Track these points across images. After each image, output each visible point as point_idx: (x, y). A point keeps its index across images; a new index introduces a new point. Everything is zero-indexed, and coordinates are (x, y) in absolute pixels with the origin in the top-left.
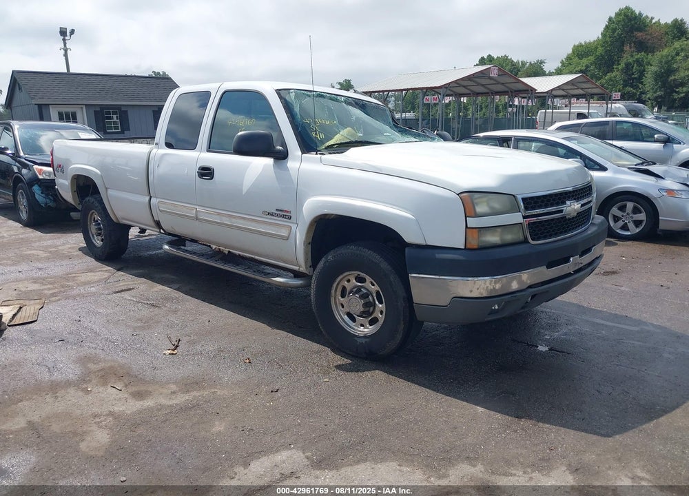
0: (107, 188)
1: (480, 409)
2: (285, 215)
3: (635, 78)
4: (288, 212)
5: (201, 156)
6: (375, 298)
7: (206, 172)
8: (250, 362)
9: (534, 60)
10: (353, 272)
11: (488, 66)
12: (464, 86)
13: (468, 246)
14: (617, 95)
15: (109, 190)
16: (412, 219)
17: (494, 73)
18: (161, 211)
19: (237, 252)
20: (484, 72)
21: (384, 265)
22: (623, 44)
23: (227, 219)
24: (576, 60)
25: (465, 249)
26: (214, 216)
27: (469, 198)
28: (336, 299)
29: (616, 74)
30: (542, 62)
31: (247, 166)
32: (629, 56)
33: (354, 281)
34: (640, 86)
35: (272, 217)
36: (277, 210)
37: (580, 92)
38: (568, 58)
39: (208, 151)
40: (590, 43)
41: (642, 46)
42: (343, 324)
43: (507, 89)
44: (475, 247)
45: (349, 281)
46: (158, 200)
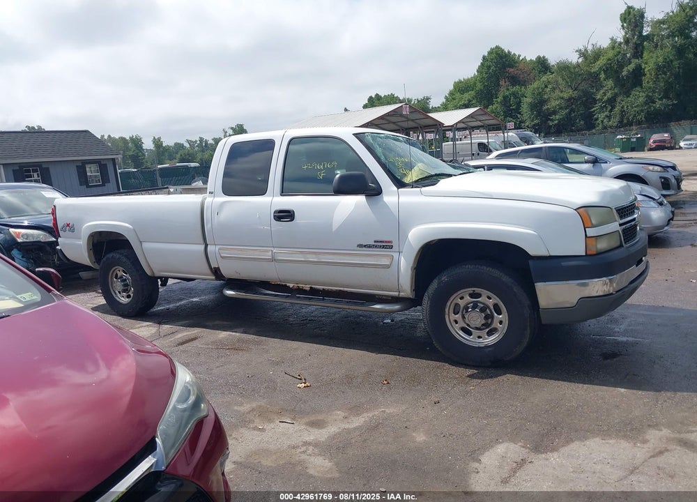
0: (141, 242)
1: (623, 390)
2: (387, 245)
3: (513, 109)
4: (389, 242)
5: (274, 200)
6: (493, 310)
7: (285, 215)
8: (388, 383)
9: (420, 98)
10: (466, 290)
11: (400, 105)
12: (394, 123)
13: (588, 253)
14: (511, 125)
15: (144, 244)
16: (534, 234)
17: (406, 112)
18: (222, 257)
19: (321, 287)
20: (397, 110)
21: (506, 279)
22: (498, 80)
23: (314, 256)
24: (458, 95)
25: (586, 255)
26: (294, 255)
27: (585, 212)
28: (450, 317)
29: (496, 106)
30: (428, 99)
31: (336, 205)
32: (505, 90)
33: (468, 297)
34: (519, 116)
35: (370, 249)
36: (375, 242)
37: (480, 124)
38: (451, 93)
39: (281, 195)
40: (468, 79)
41: (515, 81)
42: (460, 338)
43: (416, 125)
44: (595, 253)
45: (463, 298)
46: (218, 247)
